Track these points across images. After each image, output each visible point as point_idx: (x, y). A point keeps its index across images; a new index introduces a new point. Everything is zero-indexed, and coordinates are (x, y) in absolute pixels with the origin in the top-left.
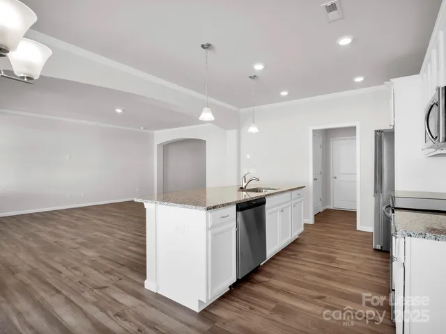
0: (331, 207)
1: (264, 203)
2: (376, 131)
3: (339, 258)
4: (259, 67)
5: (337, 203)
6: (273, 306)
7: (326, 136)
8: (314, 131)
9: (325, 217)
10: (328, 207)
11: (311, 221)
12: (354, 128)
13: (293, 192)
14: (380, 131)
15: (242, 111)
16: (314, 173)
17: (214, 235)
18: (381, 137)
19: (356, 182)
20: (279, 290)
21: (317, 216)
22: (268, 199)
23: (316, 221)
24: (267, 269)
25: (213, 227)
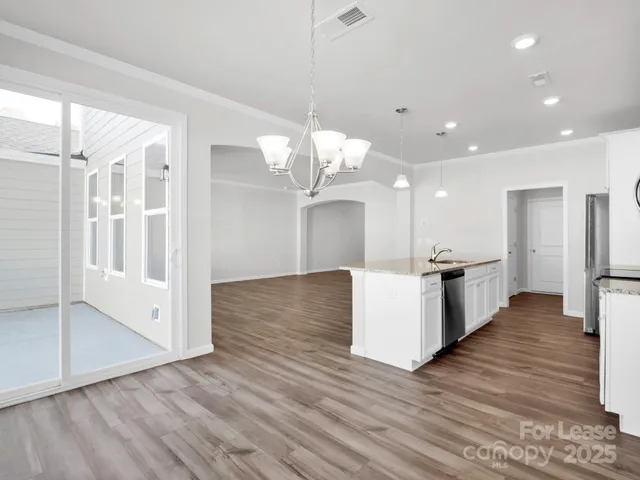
0: (528, 290)
1: (463, 275)
2: (588, 196)
3: (542, 339)
4: (451, 125)
5: (537, 285)
6: (481, 371)
7: (521, 200)
8: (509, 192)
9: (521, 300)
10: (526, 290)
11: (505, 304)
12: (561, 189)
13: (489, 266)
14: (593, 196)
15: (417, 167)
16: (509, 246)
17: (427, 300)
18: (593, 202)
19: (562, 257)
20: (484, 361)
21: (512, 299)
22: (466, 271)
23: (510, 305)
24: (466, 345)
25: (426, 292)
